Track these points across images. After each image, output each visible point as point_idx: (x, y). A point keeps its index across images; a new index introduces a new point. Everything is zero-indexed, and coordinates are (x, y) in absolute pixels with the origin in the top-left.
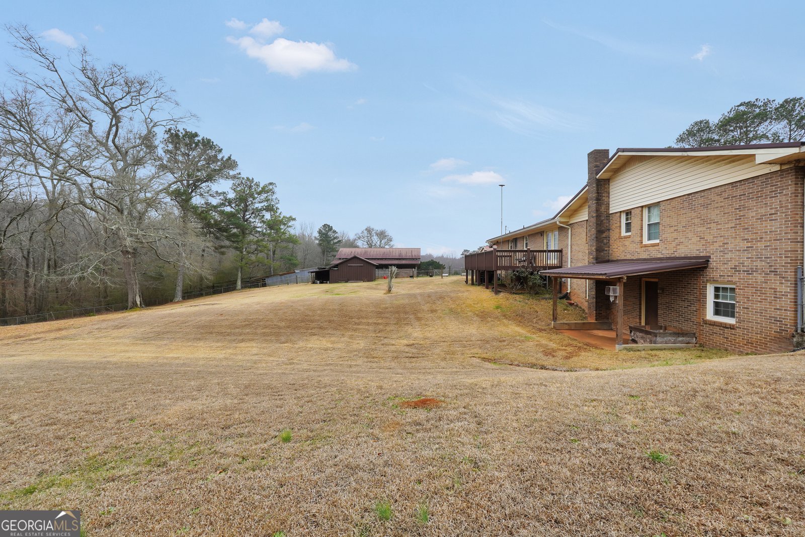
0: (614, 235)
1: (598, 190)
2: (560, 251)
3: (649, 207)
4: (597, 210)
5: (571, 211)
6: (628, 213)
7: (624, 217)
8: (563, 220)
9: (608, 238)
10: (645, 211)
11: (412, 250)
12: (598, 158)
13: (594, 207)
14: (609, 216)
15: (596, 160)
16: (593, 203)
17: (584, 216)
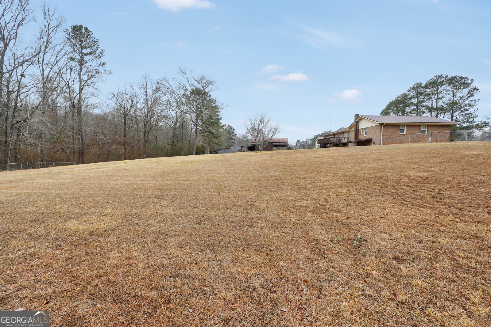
0: (359, 134)
1: (356, 123)
2: (348, 138)
3: (366, 128)
4: (356, 128)
5: (351, 128)
6: (362, 129)
7: (361, 130)
8: (349, 130)
9: (358, 134)
10: (365, 129)
11: (284, 139)
12: (357, 116)
13: (355, 127)
14: (359, 129)
15: (356, 116)
16: (355, 126)
17: (353, 129)
